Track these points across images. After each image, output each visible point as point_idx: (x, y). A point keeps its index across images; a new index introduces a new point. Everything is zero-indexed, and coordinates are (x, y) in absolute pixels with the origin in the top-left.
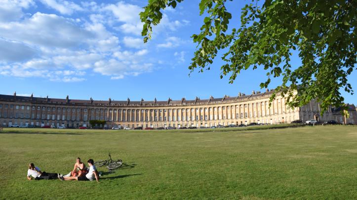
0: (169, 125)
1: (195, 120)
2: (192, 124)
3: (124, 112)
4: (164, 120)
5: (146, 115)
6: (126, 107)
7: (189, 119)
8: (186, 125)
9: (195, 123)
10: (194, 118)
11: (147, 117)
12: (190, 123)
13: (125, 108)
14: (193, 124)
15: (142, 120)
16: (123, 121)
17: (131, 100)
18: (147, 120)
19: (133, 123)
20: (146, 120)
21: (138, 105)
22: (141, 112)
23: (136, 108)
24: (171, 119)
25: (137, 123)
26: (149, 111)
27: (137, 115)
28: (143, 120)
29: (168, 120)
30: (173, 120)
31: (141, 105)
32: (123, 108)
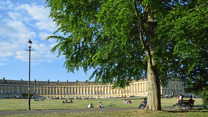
0: (77, 97)
1: (95, 94)
2: (92, 96)
3: (46, 88)
4: (74, 93)
5: (61, 90)
6: (47, 85)
7: (90, 93)
8: (88, 97)
9: (94, 96)
10: (93, 93)
11: (62, 92)
12: (91, 96)
13: (46, 86)
14: (93, 96)
15: (58, 94)
16: (45, 94)
17: (50, 81)
18: (62, 93)
19: (52, 95)
20: (61, 94)
21: (55, 84)
22: (58, 88)
23: (54, 86)
24: (78, 93)
25: (55, 96)
26: (63, 88)
27: (55, 90)
28: (59, 93)
29: (76, 94)
30: (79, 94)
31: (58, 84)
32: (45, 86)
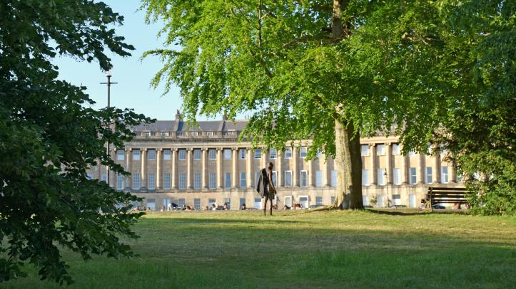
0: (319, 199)
1: (407, 183)
2: (395, 197)
3: (167, 157)
4: (301, 184)
5: (240, 166)
6: (170, 141)
7: (384, 180)
8: (375, 202)
9: (404, 192)
10: (400, 177)
11: (244, 176)
12: (388, 193)
13: (168, 146)
14: (398, 196)
15: (226, 185)
18: (244, 183)
19: (197, 195)
20: (241, 186)
21: (212, 135)
22: (222, 156)
23: (206, 146)
24: (324, 181)
25: (212, 195)
26: (248, 156)
27: (210, 168)
28: (229, 183)
29: (314, 185)
31: (223, 132)
32: (160, 146)
